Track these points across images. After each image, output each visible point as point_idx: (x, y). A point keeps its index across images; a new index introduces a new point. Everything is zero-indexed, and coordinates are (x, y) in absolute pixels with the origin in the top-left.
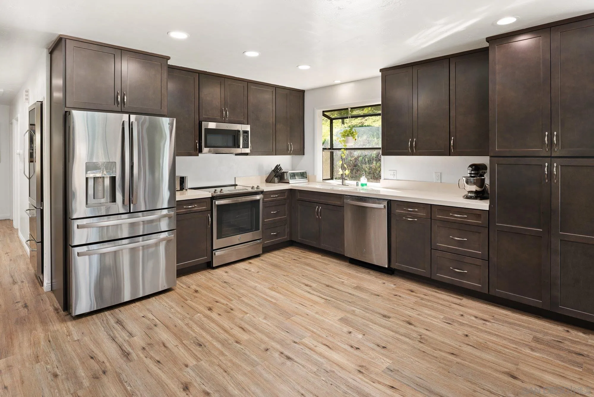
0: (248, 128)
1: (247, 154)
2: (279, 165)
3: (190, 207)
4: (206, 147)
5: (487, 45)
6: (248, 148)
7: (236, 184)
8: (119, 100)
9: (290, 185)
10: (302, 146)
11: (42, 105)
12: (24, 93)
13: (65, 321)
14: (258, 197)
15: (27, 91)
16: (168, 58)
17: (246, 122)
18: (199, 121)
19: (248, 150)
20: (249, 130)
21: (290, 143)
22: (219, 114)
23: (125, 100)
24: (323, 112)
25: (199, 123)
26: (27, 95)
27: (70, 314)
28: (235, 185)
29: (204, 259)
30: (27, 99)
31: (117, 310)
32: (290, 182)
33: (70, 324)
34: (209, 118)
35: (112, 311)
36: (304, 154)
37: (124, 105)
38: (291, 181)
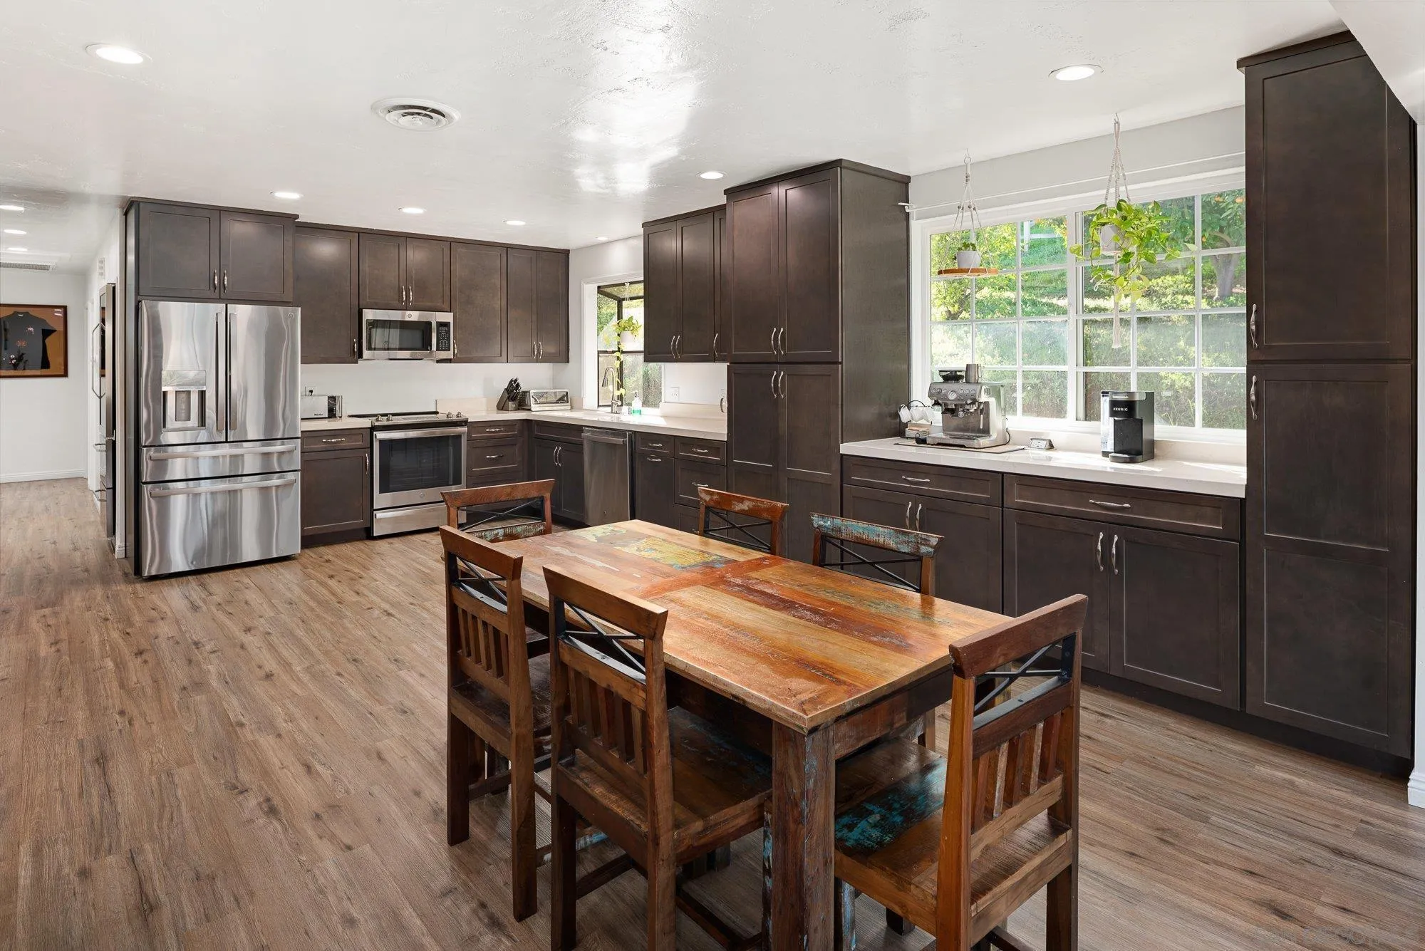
0: (447, 317)
1: (449, 361)
2: (516, 380)
3: (333, 440)
4: (369, 348)
5: (723, 200)
6: (449, 350)
7: (438, 410)
8: (216, 282)
9: (533, 413)
10: (563, 348)
11: (114, 288)
12: (98, 265)
13: (134, 583)
14: (459, 429)
15: (102, 262)
16: (297, 216)
17: (446, 306)
18: (359, 309)
19: (450, 355)
20: (451, 321)
21: (537, 343)
22: (397, 297)
23: (226, 283)
24: (599, 287)
25: (359, 311)
26: (102, 268)
27: (141, 576)
28: (436, 413)
29: (359, 523)
30: (102, 274)
31: (205, 576)
32: (532, 409)
33: (138, 586)
34: (376, 304)
35: (198, 576)
36: (568, 362)
37: (225, 289)
38: (534, 407)
